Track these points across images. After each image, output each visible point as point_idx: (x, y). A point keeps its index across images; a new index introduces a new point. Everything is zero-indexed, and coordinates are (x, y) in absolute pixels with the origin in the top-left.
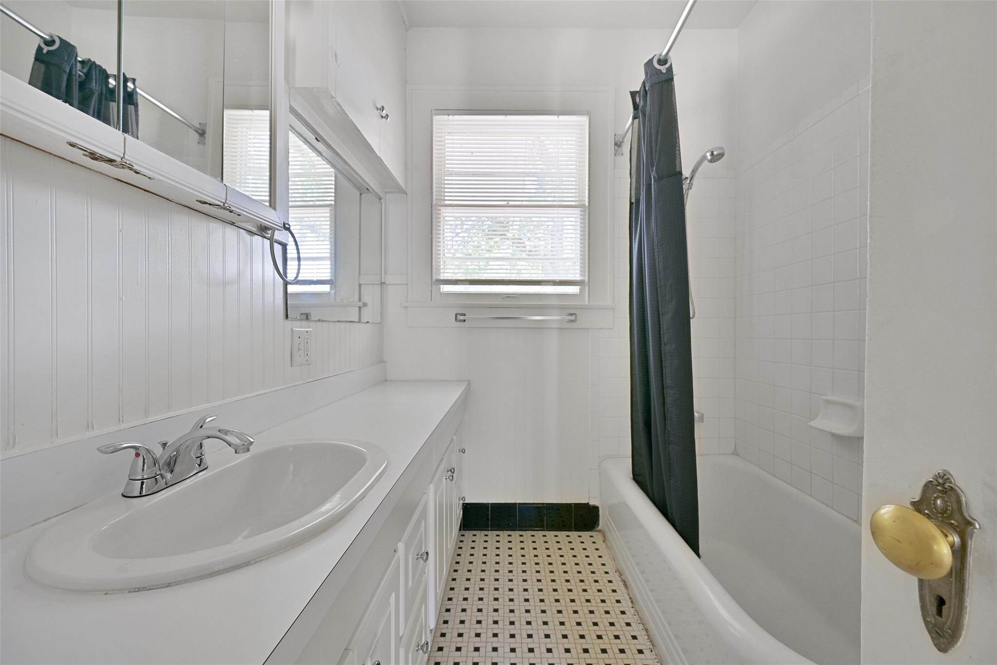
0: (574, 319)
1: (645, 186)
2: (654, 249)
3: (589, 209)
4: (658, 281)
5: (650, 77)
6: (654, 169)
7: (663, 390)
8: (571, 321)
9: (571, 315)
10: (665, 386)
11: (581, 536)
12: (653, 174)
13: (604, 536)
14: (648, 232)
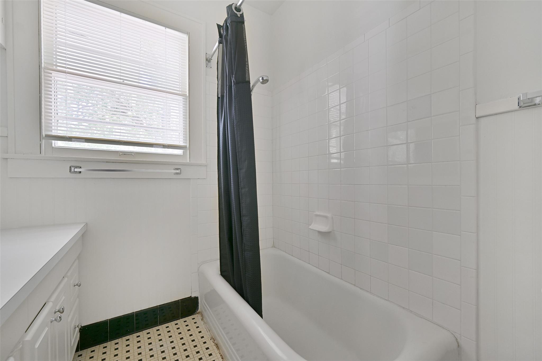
0: (179, 172)
1: (227, 86)
2: (234, 128)
3: (189, 98)
4: (237, 148)
5: (231, 16)
6: (234, 76)
7: (241, 217)
8: (177, 173)
9: (177, 169)
10: (242, 215)
11: (186, 321)
12: (233, 80)
13: (202, 316)
14: (230, 116)
